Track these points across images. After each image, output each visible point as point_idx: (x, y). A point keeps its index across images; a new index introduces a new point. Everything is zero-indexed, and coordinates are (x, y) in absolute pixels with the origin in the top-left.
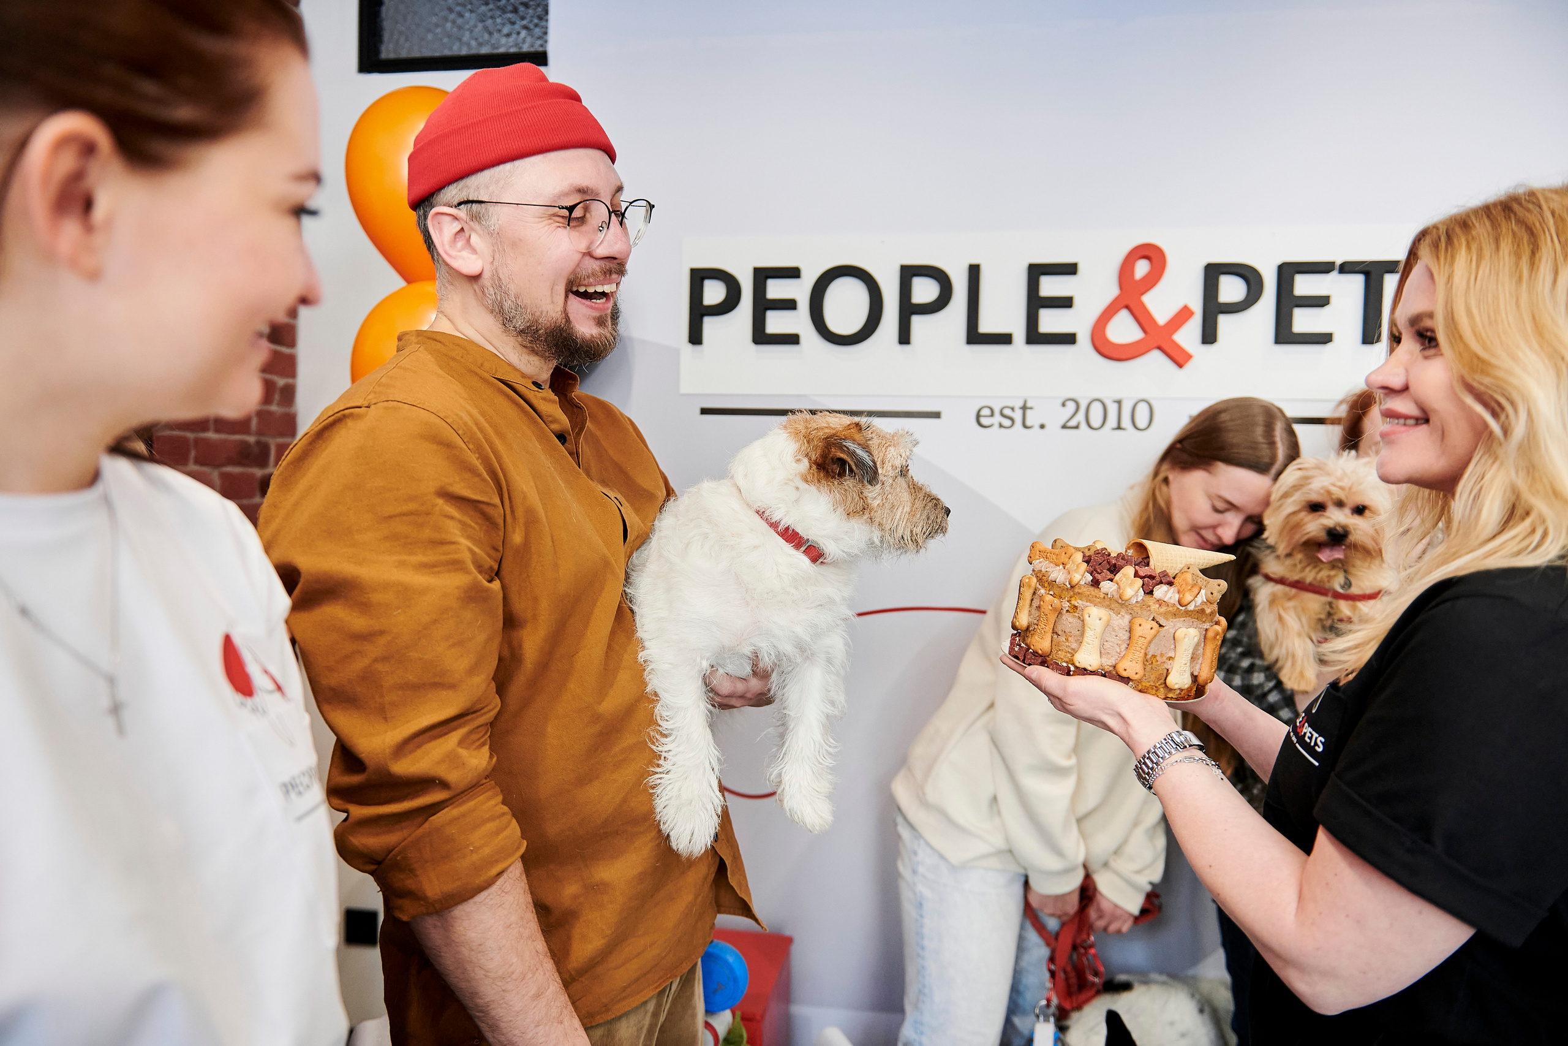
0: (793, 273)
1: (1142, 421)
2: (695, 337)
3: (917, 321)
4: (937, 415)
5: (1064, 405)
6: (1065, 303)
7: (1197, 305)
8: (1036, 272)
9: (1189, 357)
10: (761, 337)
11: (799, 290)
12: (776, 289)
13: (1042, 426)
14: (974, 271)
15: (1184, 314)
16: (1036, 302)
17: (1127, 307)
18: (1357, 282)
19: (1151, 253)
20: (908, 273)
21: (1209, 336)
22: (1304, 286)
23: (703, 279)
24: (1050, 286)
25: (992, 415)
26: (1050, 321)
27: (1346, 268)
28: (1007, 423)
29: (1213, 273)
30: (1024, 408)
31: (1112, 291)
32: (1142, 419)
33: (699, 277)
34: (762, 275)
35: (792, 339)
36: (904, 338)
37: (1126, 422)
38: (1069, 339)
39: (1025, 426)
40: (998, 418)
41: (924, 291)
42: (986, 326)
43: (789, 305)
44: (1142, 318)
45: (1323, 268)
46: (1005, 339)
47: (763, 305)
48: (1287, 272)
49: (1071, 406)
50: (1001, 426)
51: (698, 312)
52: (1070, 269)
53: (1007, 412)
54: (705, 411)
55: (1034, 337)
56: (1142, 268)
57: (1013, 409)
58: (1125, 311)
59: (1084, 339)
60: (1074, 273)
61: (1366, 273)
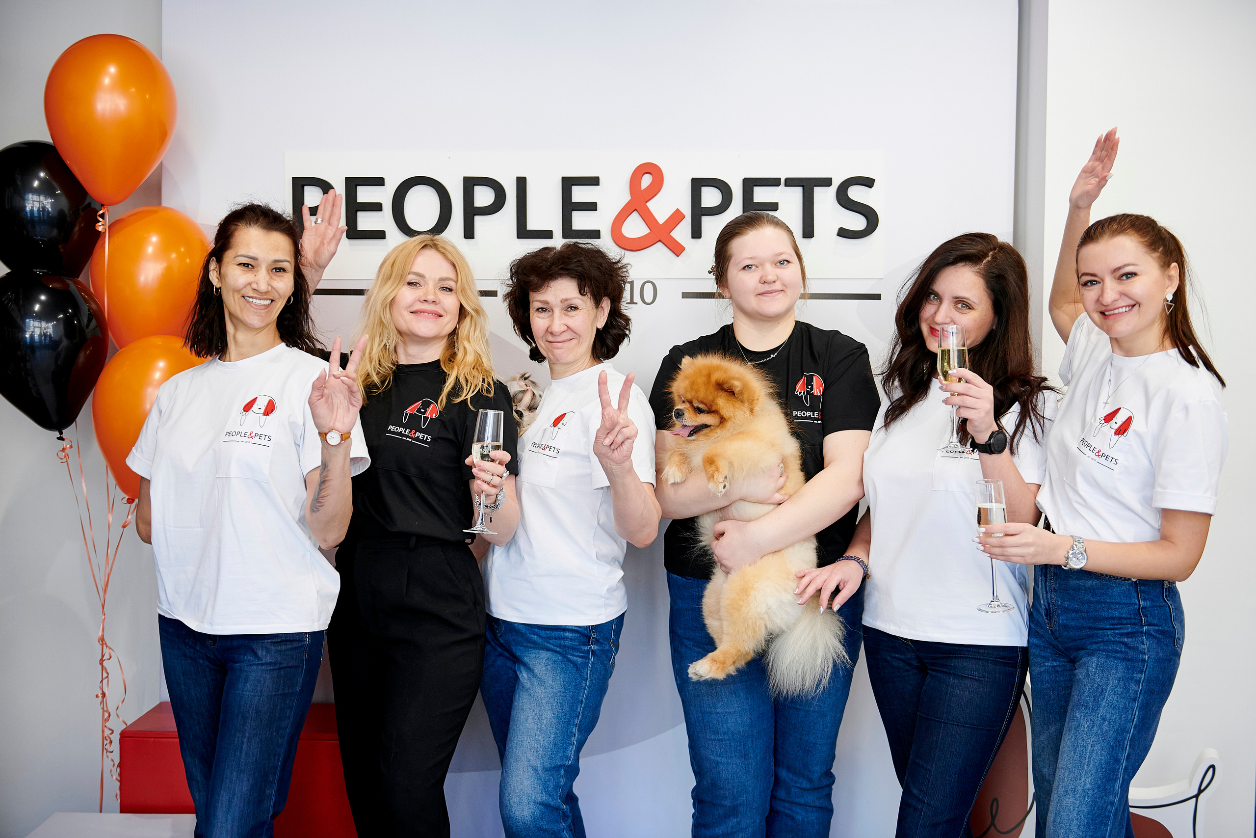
0: (379, 182)
1: (648, 297)
3: (479, 220)
4: (493, 294)
6: (591, 207)
7: (687, 211)
8: (568, 183)
9: (683, 249)
11: (384, 196)
12: (364, 195)
14: (521, 183)
15: (677, 217)
16: (569, 207)
17: (636, 210)
18: (797, 193)
19: (650, 169)
20: (470, 184)
21: (696, 233)
22: (761, 195)
23: (303, 186)
24: (579, 194)
26: (581, 221)
27: (791, 182)
29: (698, 184)
31: (626, 197)
32: (648, 295)
33: (299, 184)
34: (353, 183)
35: (380, 235)
36: (469, 233)
37: (637, 298)
38: (595, 234)
41: (483, 197)
42: (532, 224)
43: (377, 207)
44: (648, 218)
45: (774, 182)
46: (547, 235)
47: (354, 208)
48: (749, 185)
51: (300, 212)
52: (594, 181)
55: (568, 233)
56: (646, 181)
58: (635, 215)
59: (606, 234)
60: (598, 184)
61: (803, 186)
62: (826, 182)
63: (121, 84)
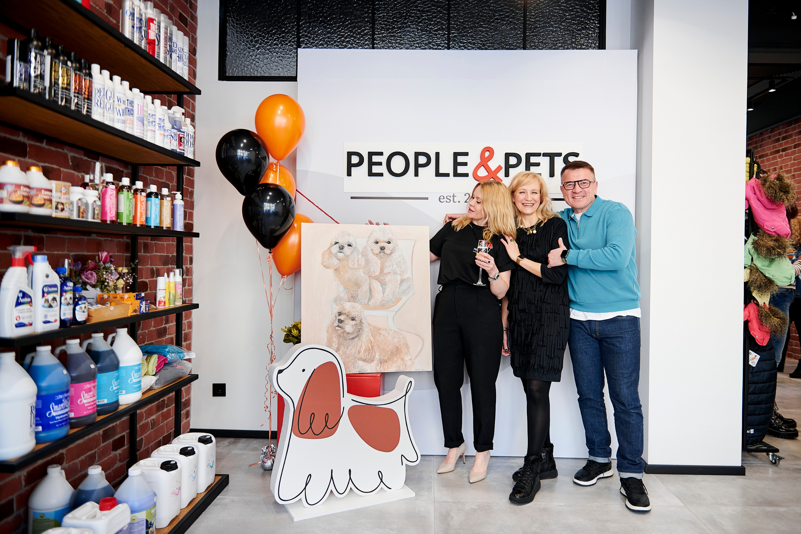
0: (381, 154)
2: (349, 174)
3: (420, 169)
4: (427, 199)
5: (465, 195)
6: (465, 164)
7: (503, 166)
8: (456, 155)
9: (502, 181)
10: (371, 174)
11: (383, 159)
12: (375, 159)
13: (459, 202)
14: (437, 154)
15: (499, 168)
16: (456, 164)
17: (483, 165)
18: (548, 159)
19: (489, 149)
20: (417, 155)
21: (507, 175)
22: (533, 160)
24: (460, 159)
25: (444, 198)
26: (460, 170)
27: (545, 155)
28: (448, 201)
29: (508, 155)
30: (454, 196)
31: (479, 161)
33: (350, 154)
34: (371, 154)
35: (381, 175)
36: (416, 174)
38: (466, 175)
39: (454, 202)
40: (445, 199)
41: (422, 160)
42: (441, 171)
43: (380, 164)
44: (488, 169)
45: (538, 155)
46: (447, 175)
47: (371, 164)
48: (528, 155)
49: (467, 195)
50: (446, 202)
51: (350, 166)
52: (466, 154)
53: (448, 197)
54: (352, 198)
55: (456, 174)
56: (487, 154)
57: (450, 197)
58: (482, 167)
59: (471, 175)
60: (468, 155)
61: (550, 156)
62: (559, 155)
63: (284, 114)
